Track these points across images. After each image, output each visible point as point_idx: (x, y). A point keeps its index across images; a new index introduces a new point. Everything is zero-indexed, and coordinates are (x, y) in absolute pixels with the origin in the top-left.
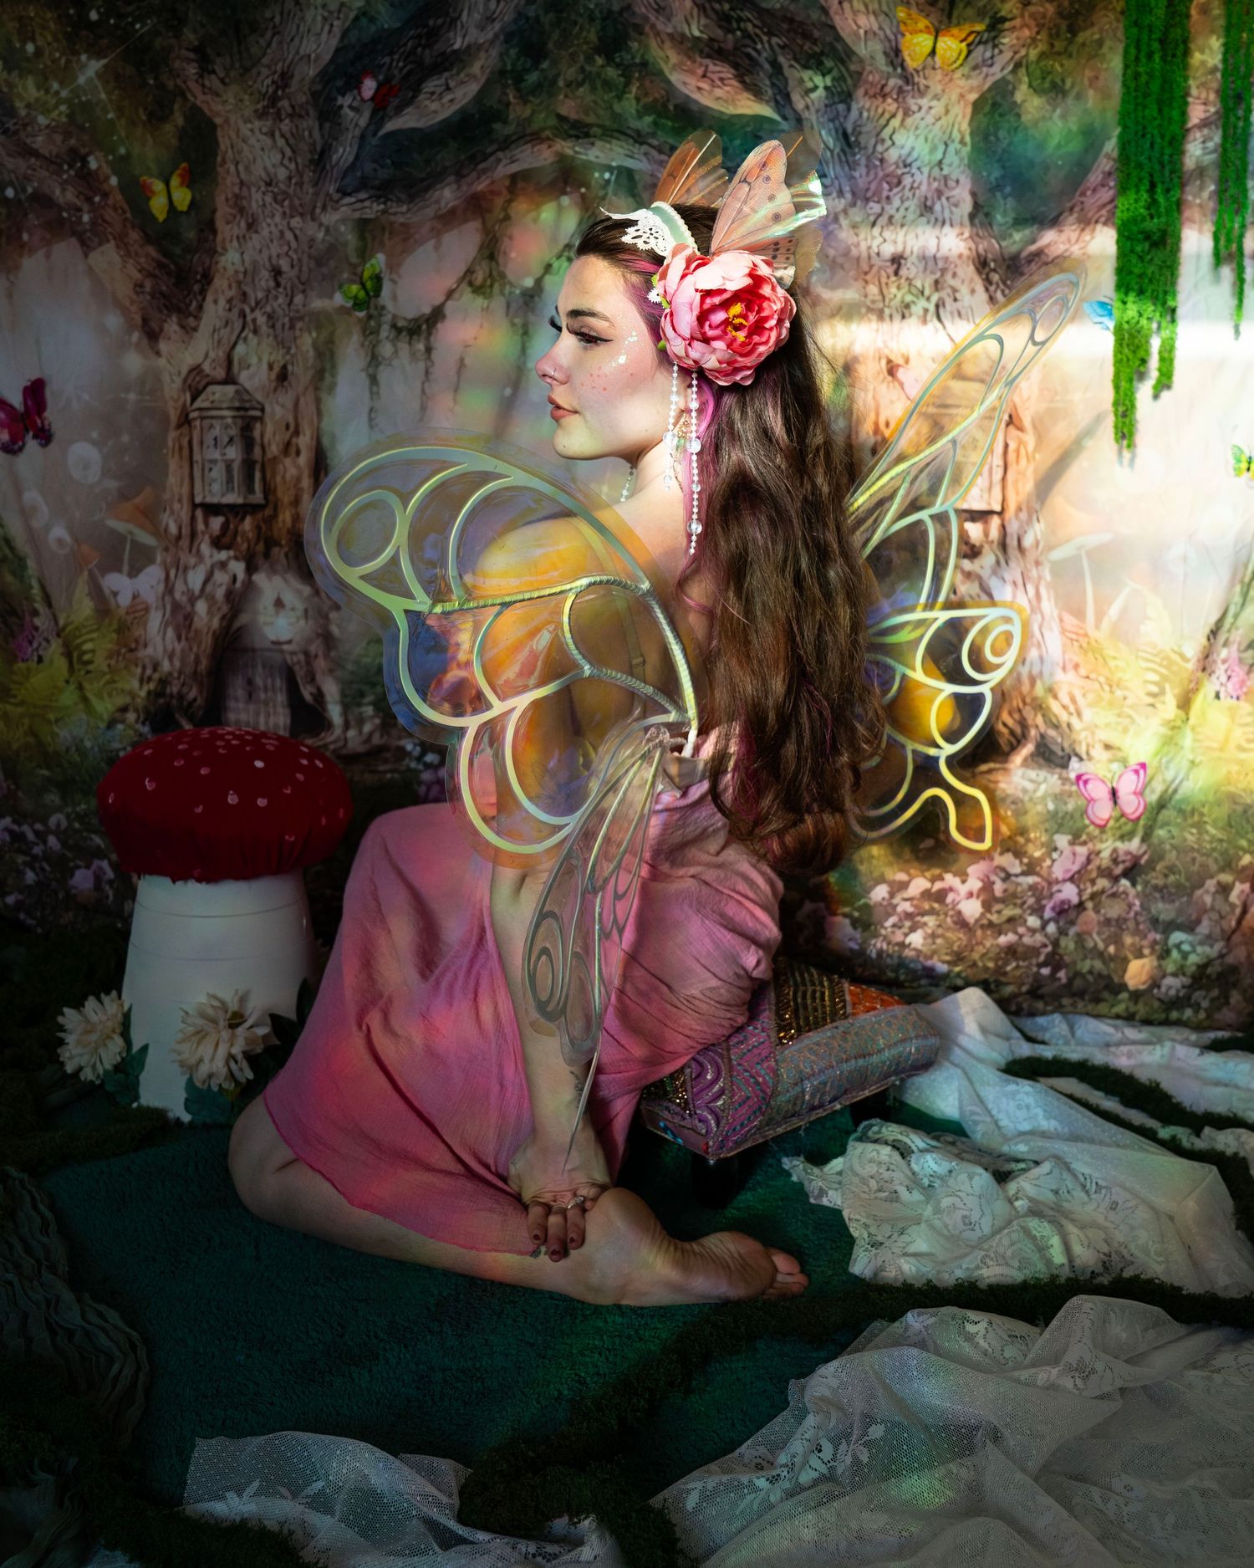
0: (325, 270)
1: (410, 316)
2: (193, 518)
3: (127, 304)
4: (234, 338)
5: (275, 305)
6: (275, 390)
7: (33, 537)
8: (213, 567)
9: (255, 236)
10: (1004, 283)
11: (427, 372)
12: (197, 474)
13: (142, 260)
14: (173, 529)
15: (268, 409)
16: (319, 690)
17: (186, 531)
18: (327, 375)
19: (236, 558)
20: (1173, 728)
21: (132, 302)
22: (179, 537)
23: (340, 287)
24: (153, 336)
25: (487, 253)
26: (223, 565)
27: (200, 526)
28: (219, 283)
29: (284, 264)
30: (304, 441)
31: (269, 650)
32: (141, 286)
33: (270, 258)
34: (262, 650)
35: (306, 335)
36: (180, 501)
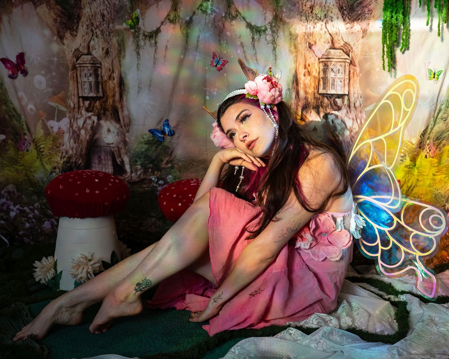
0: (119, 15)
1: (149, 31)
2: (79, 102)
3: (52, 26)
4: (90, 39)
5: (103, 27)
6: (105, 57)
7: (22, 107)
8: (86, 118)
9: (94, 2)
10: (349, 15)
11: (155, 50)
12: (80, 86)
13: (56, 10)
14: (72, 105)
15: (103, 64)
16: (122, 159)
17: (76, 106)
18: (122, 52)
19: (94, 115)
20: (409, 168)
21: (53, 26)
22: (74, 108)
23: (125, 21)
24: (61, 38)
25: (174, 8)
26: (90, 117)
27: (81, 104)
28: (83, 19)
29: (105, 13)
30: (116, 75)
31: (105, 146)
32: (56, 20)
33: (100, 10)
34: (104, 146)
35: (114, 38)
36: (74, 96)
